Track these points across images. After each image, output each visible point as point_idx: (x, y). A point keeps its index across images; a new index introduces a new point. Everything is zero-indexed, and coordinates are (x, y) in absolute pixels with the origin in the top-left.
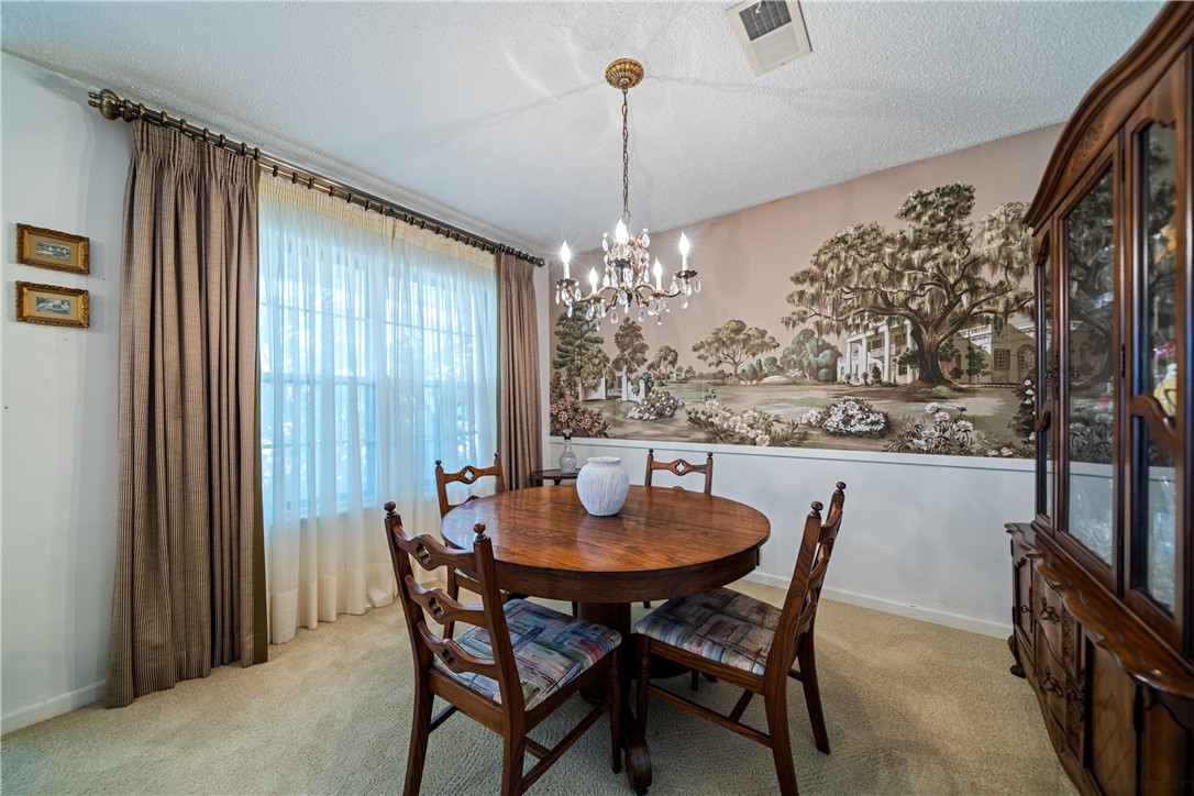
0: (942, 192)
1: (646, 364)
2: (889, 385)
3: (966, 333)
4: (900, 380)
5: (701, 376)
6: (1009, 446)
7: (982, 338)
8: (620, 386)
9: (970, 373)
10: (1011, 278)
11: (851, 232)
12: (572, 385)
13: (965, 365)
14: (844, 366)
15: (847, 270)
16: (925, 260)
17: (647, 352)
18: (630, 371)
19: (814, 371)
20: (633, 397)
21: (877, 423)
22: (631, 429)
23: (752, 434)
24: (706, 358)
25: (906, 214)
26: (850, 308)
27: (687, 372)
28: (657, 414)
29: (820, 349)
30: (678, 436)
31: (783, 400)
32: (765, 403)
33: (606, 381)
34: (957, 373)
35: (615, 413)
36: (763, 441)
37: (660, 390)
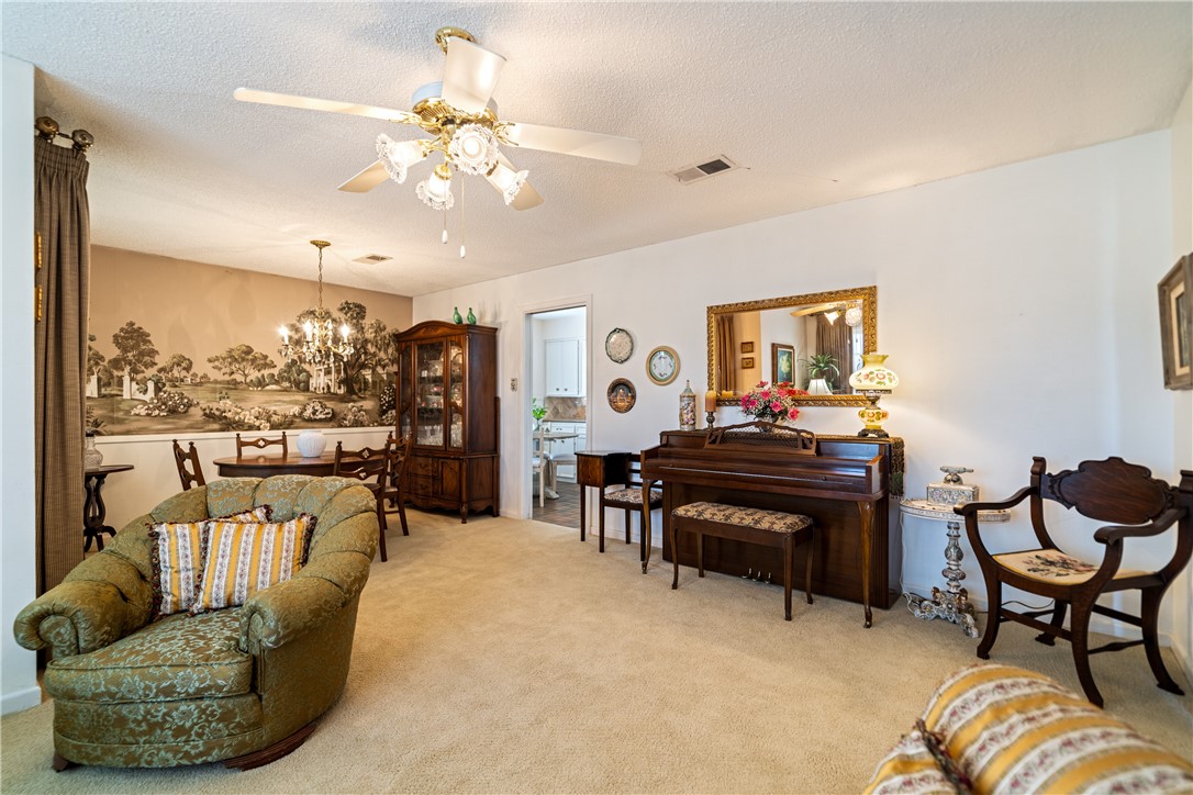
0: (356, 306)
1: (156, 368)
2: (334, 394)
3: (364, 372)
4: (339, 392)
5: (216, 382)
6: (376, 422)
7: (368, 374)
8: (120, 383)
9: (365, 390)
10: (377, 352)
13: (362, 387)
14: (313, 382)
17: (157, 356)
18: (134, 371)
19: (297, 384)
20: (141, 396)
21: (328, 413)
22: (135, 425)
23: (257, 423)
24: (220, 369)
25: (341, 310)
27: (202, 377)
28: (169, 411)
29: (300, 372)
30: (192, 428)
31: (279, 401)
32: (267, 402)
33: (99, 380)
34: (360, 390)
35: (113, 411)
36: (265, 427)
37: (173, 390)
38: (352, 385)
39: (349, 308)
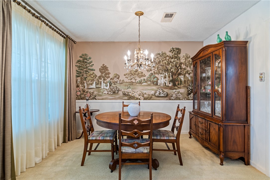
0: (177, 49)
1: (110, 78)
2: (167, 86)
3: (180, 77)
4: (169, 85)
5: (126, 82)
6: (186, 98)
7: (182, 78)
8: (101, 84)
9: (181, 84)
10: (186, 67)
11: (161, 53)
12: (82, 83)
13: (180, 83)
14: (159, 82)
15: (160, 61)
16: (174, 61)
17: (110, 75)
18: (104, 80)
19: (153, 83)
20: (105, 88)
21: (165, 94)
22: (104, 97)
23: (139, 97)
24: (128, 78)
25: (170, 51)
26: (161, 69)
27: (122, 81)
28: (113, 93)
29: (154, 78)
30: (119, 98)
31: (147, 89)
32: (143, 90)
33: (96, 83)
34: (178, 84)
35: (99, 92)
36: (142, 99)
37: (114, 86)
38: (175, 83)
39: (174, 50)
